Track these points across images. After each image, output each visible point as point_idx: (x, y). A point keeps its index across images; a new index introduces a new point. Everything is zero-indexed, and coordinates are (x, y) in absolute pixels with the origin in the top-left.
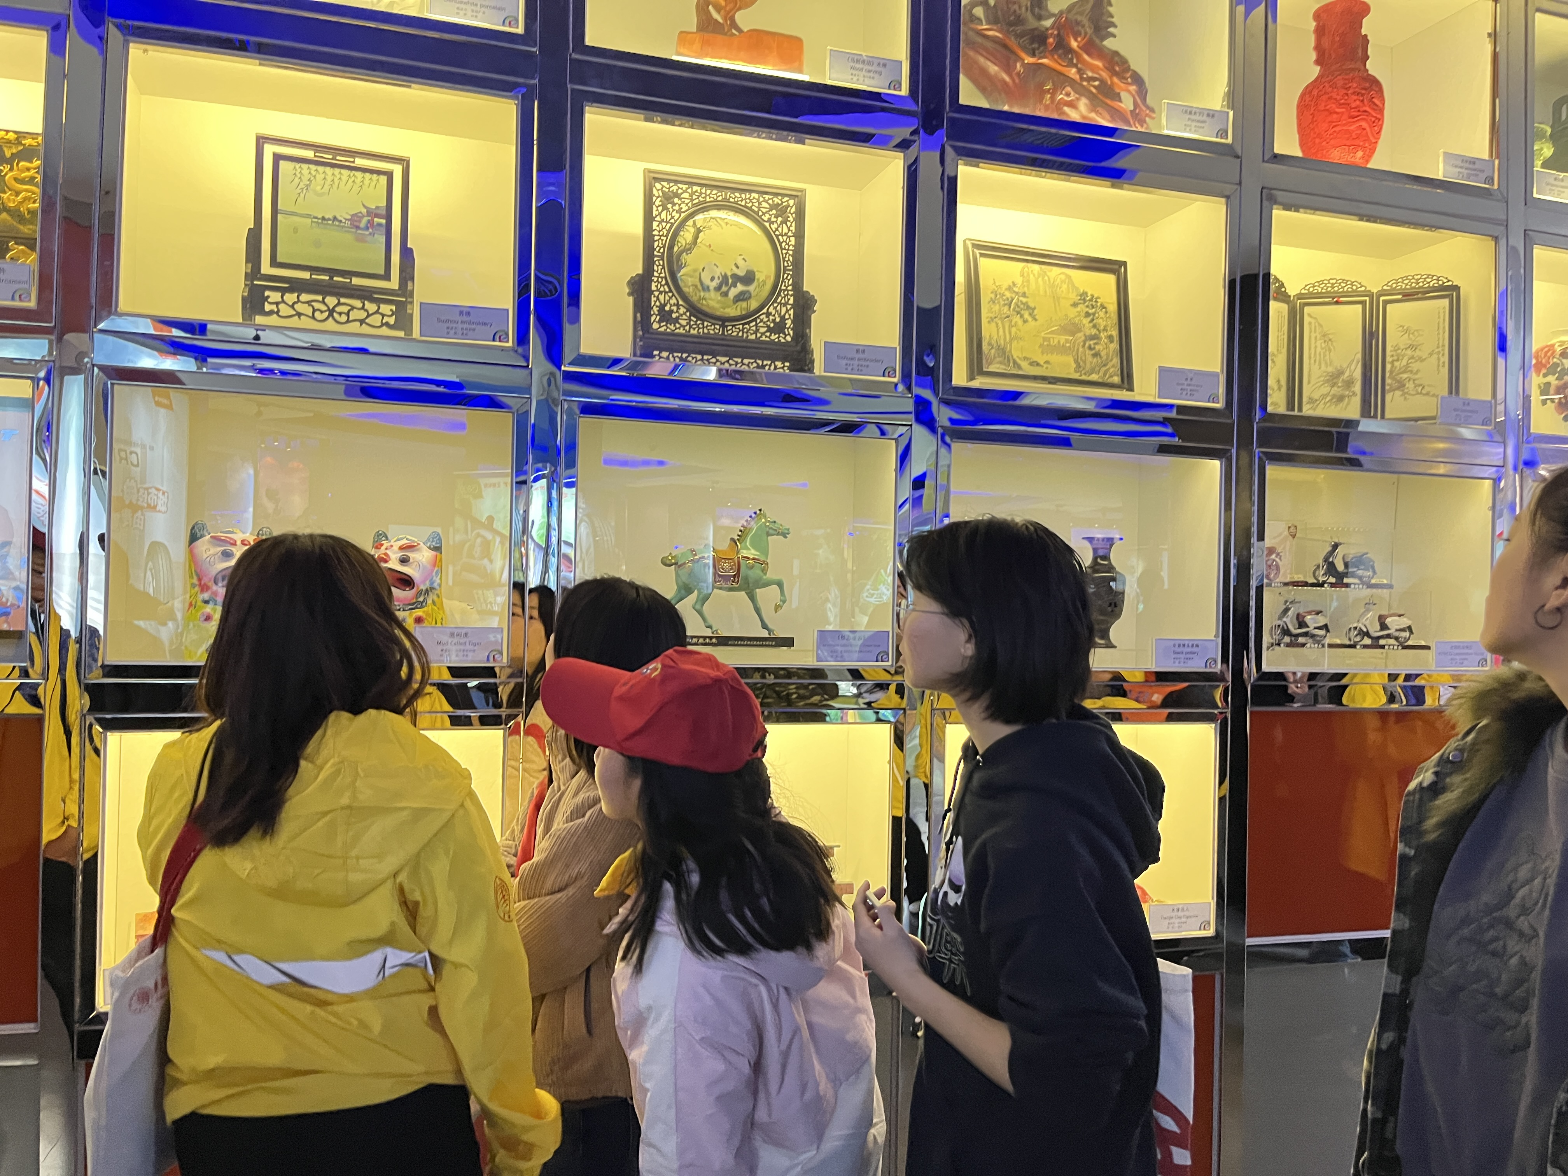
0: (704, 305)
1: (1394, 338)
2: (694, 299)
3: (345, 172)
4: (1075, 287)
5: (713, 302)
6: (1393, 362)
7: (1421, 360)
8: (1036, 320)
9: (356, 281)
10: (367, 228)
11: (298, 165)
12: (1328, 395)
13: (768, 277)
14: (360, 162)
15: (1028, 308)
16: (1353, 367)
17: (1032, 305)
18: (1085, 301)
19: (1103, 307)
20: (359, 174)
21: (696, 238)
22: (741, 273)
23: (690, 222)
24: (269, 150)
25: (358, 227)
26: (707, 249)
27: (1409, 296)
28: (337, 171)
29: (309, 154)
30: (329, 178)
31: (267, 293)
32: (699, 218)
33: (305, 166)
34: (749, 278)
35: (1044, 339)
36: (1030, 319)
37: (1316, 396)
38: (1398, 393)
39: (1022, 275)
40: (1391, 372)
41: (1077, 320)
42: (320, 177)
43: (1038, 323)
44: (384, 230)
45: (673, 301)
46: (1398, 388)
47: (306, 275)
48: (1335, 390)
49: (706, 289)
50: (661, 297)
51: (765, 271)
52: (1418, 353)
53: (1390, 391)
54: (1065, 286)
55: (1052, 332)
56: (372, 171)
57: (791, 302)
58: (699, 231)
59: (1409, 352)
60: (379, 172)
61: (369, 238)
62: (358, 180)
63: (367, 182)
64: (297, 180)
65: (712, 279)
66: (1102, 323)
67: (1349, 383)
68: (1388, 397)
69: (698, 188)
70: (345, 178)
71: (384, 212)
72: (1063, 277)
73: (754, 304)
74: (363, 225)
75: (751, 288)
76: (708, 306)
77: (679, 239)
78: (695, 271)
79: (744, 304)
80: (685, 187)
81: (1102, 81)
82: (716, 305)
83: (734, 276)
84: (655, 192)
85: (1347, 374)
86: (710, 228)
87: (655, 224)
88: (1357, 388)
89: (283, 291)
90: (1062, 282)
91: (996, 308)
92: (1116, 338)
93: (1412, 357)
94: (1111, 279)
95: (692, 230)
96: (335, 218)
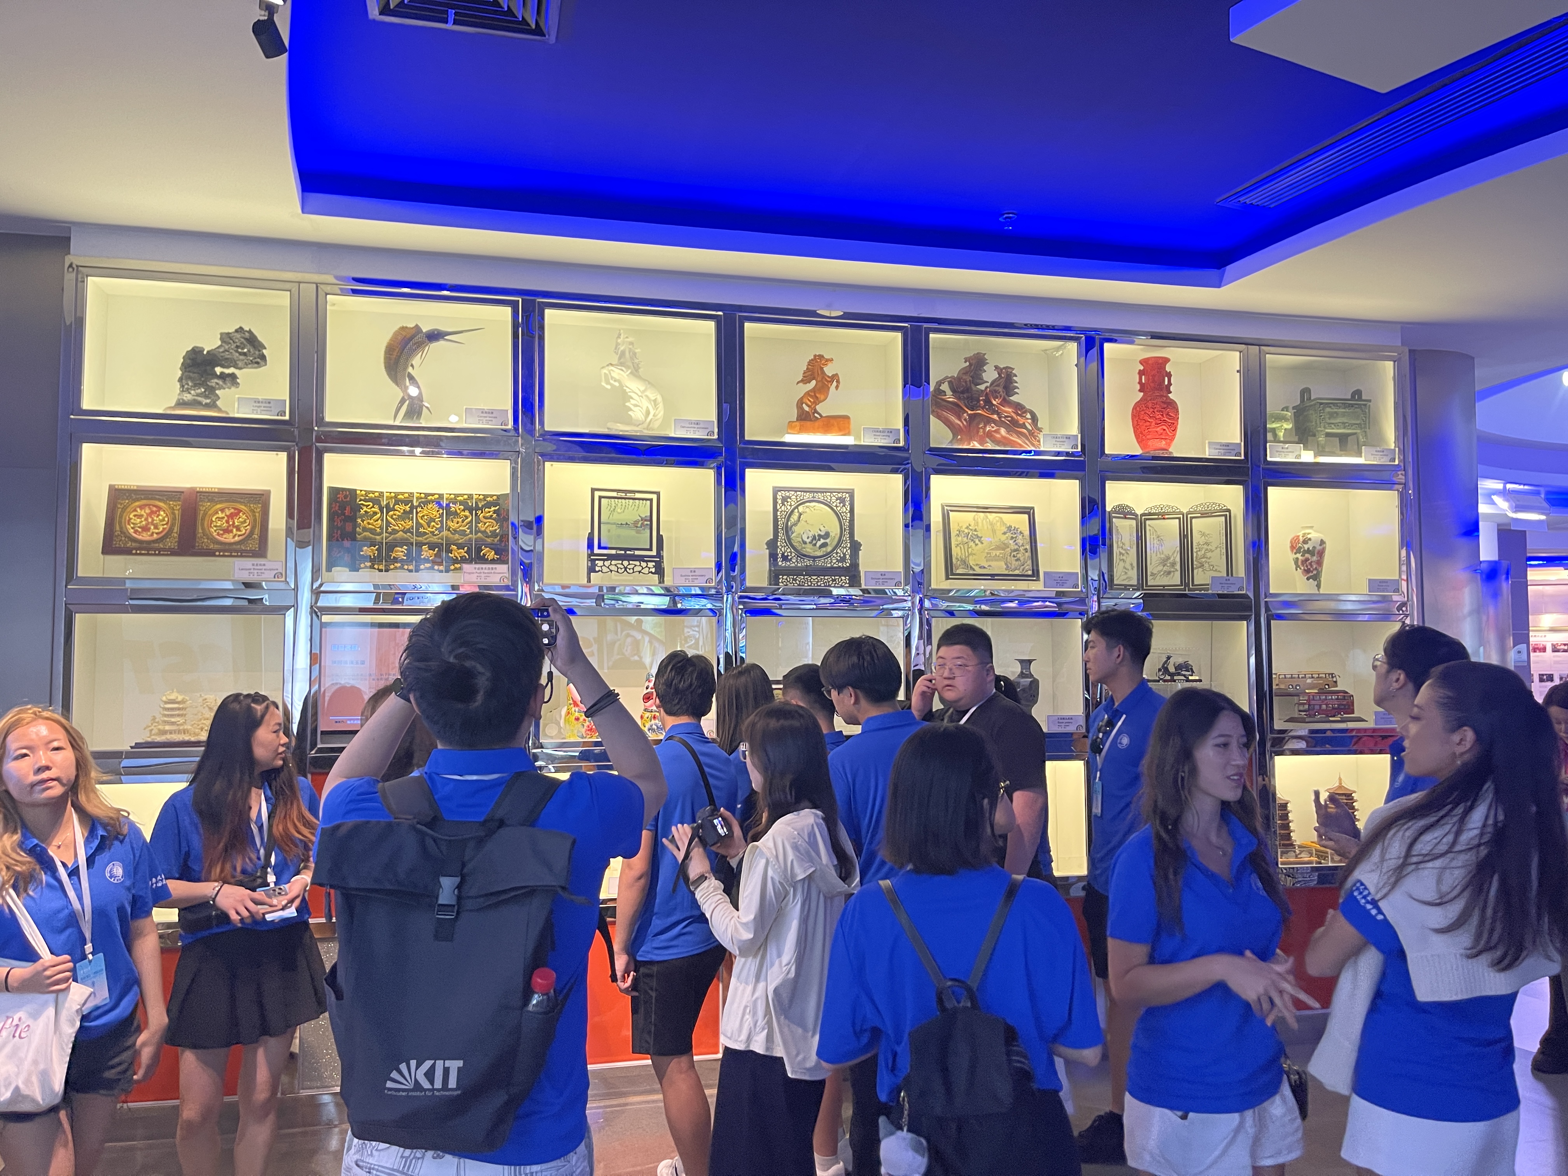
0: (804, 552)
1: (1197, 538)
2: (799, 548)
3: (631, 501)
4: (1004, 524)
5: (809, 550)
6: (1197, 552)
7: (1212, 551)
8: (982, 543)
9: (637, 553)
10: (641, 527)
11: (609, 500)
12: (1161, 571)
13: (836, 534)
14: (638, 495)
15: (978, 537)
16: (1175, 555)
17: (979, 535)
18: (1010, 530)
19: (1021, 533)
20: (637, 501)
21: (799, 517)
22: (822, 533)
23: (796, 510)
24: (597, 494)
25: (637, 527)
26: (805, 523)
27: (1205, 515)
28: (627, 500)
29: (614, 494)
30: (624, 504)
31: (597, 562)
32: (801, 508)
33: (613, 500)
34: (827, 535)
35: (987, 553)
36: (979, 543)
37: (1155, 572)
38: (1200, 569)
39: (974, 519)
40: (1196, 557)
41: (1006, 542)
42: (619, 505)
43: (983, 545)
44: (649, 527)
45: (789, 550)
46: (1200, 567)
47: (613, 552)
48: (1165, 568)
49: (805, 543)
50: (783, 549)
51: (835, 531)
52: (1209, 547)
53: (1196, 568)
54: (998, 524)
55: (992, 549)
56: (643, 499)
57: (849, 546)
58: (800, 514)
59: (1205, 546)
60: (646, 500)
61: (642, 532)
62: (637, 505)
63: (641, 505)
64: (609, 507)
65: (808, 538)
66: (1020, 542)
67: (1173, 564)
68: (1195, 571)
69: (800, 493)
70: (631, 504)
71: (649, 518)
72: (997, 519)
73: (829, 549)
74: (639, 525)
75: (828, 541)
76: (806, 551)
77: (791, 519)
78: (799, 534)
79: (824, 549)
80: (793, 493)
81: (1012, 417)
82: (810, 551)
83: (819, 535)
84: (778, 497)
85: (1172, 559)
86: (806, 512)
87: (779, 513)
88: (1178, 567)
89: (604, 560)
90: (997, 521)
91: (960, 539)
92: (1029, 550)
93: (1207, 550)
94: (1026, 516)
95: (797, 514)
96: (627, 524)
